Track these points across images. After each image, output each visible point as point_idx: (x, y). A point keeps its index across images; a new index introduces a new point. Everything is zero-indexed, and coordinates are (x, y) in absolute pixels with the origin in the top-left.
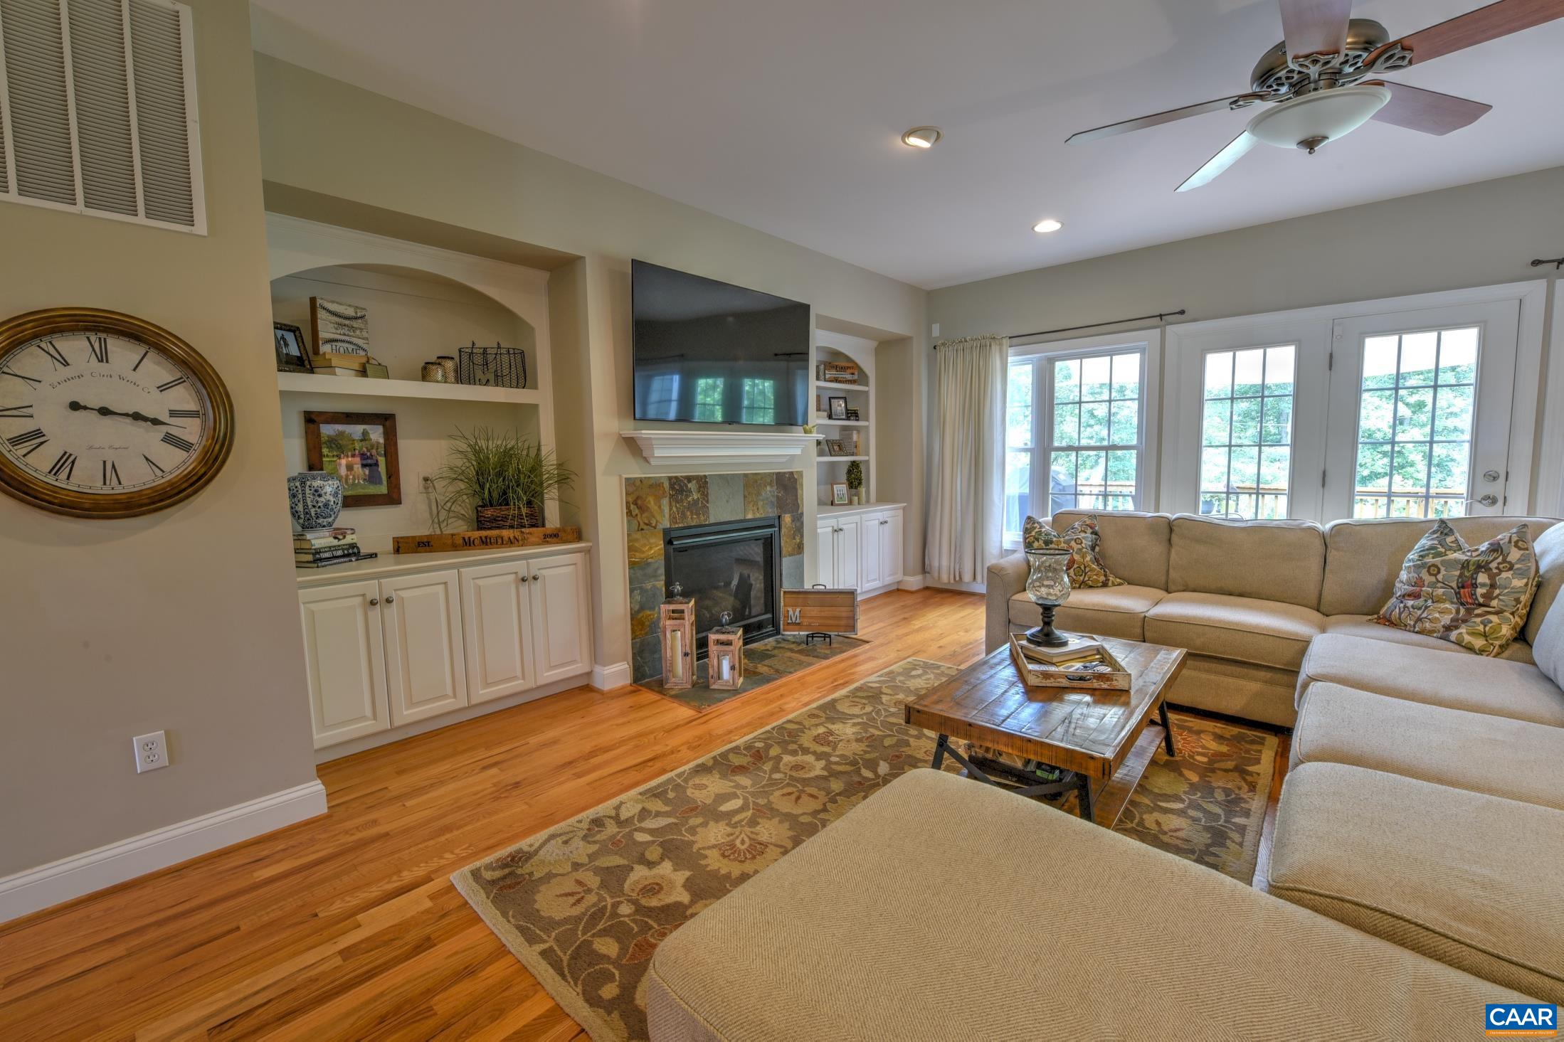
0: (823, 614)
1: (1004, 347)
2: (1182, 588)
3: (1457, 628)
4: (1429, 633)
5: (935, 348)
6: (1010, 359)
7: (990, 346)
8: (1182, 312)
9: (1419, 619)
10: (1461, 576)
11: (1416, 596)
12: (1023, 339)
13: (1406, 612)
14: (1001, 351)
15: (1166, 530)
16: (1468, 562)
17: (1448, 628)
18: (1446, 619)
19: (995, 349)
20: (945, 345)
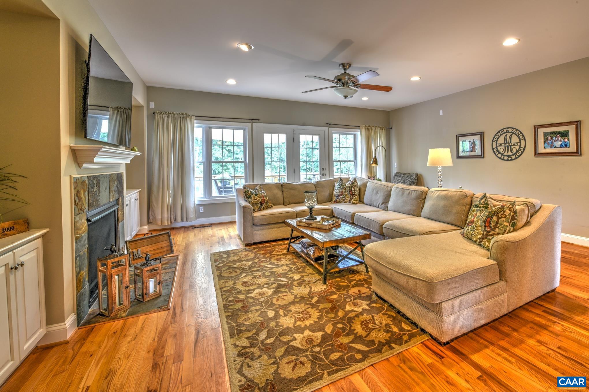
0: (154, 248)
1: (193, 120)
2: (288, 204)
3: (351, 200)
4: (346, 202)
5: (154, 113)
6: (195, 125)
7: (186, 118)
8: (259, 120)
9: (344, 200)
10: (349, 189)
11: (341, 195)
12: (200, 118)
13: (340, 199)
14: (191, 121)
15: (281, 187)
16: (350, 186)
17: (350, 201)
18: (349, 199)
19: (188, 120)
20: (161, 113)
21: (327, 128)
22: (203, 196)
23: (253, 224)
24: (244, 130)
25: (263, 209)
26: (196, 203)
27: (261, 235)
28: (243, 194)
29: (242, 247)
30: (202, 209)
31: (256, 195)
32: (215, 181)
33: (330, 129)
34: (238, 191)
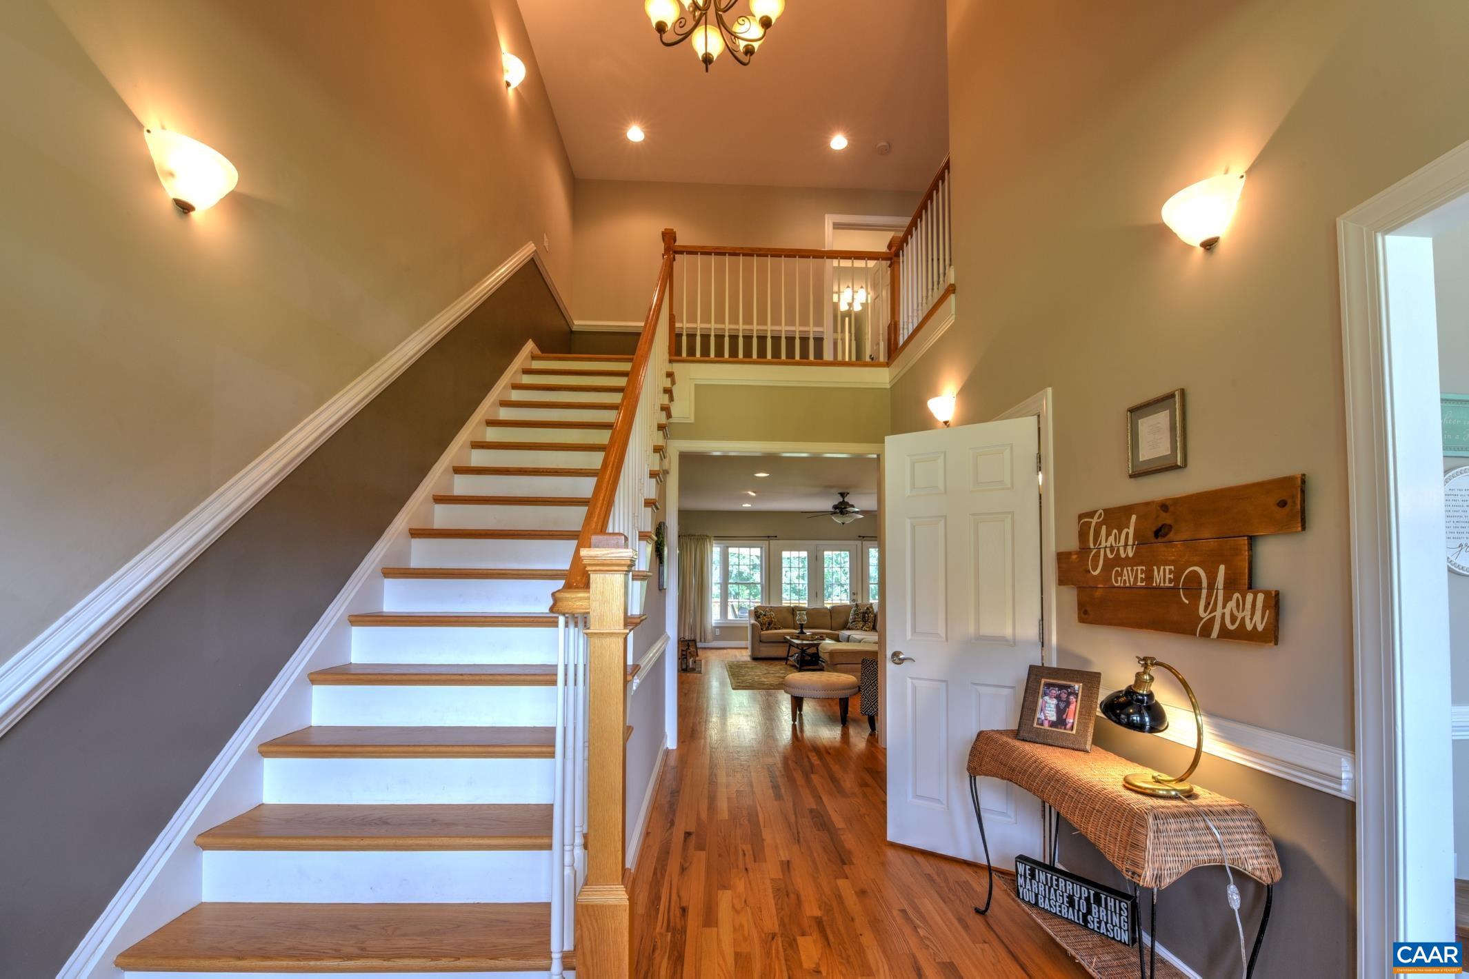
1: (712, 540)
6: (714, 546)
7: (706, 539)
8: (776, 537)
11: (854, 621)
12: (718, 538)
14: (710, 542)
15: (792, 610)
18: (861, 625)
19: (708, 540)
20: (684, 536)
21: (860, 542)
22: (719, 618)
23: (761, 641)
24: (761, 548)
25: (771, 629)
26: (714, 625)
27: (766, 651)
28: (753, 614)
29: (748, 659)
30: (718, 632)
31: (765, 615)
32: (732, 606)
33: (864, 542)
34: (750, 611)
